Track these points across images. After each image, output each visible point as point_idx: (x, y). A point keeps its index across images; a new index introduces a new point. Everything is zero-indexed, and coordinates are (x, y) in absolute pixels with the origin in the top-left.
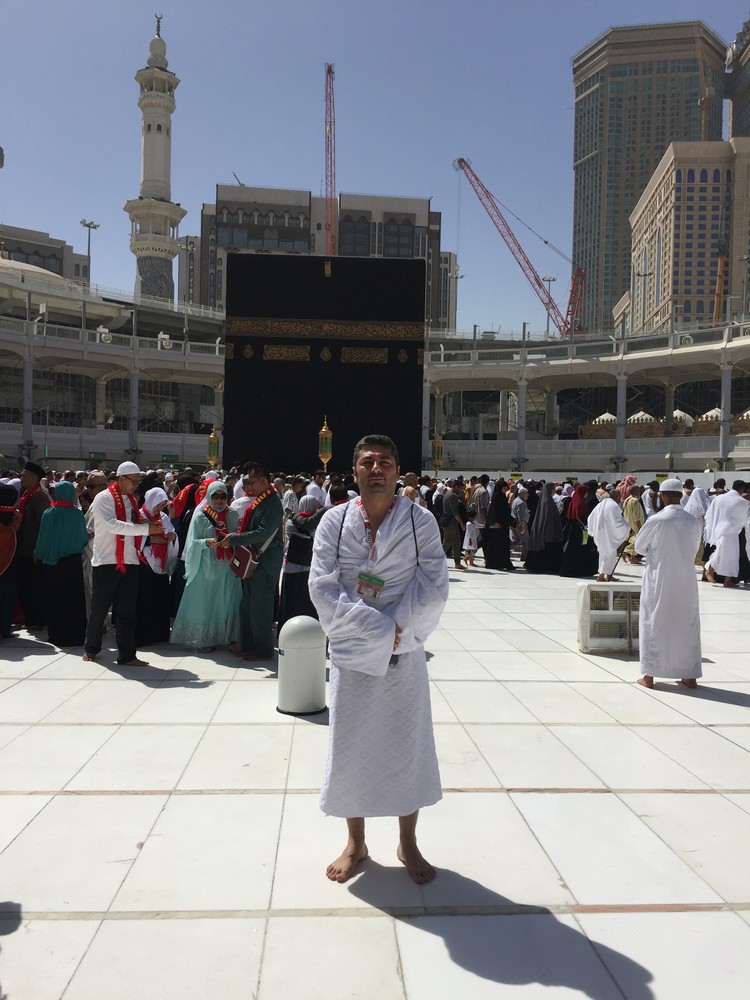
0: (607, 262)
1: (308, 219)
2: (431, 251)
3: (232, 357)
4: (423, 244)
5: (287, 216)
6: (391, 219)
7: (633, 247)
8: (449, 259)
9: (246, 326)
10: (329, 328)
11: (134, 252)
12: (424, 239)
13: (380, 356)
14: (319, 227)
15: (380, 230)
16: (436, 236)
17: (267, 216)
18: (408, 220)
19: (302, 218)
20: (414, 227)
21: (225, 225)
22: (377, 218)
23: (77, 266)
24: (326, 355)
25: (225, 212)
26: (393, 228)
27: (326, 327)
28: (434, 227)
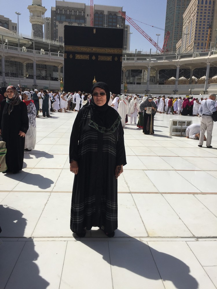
0: (175, 29)
1: (84, 13)
2: (122, 24)
3: (66, 58)
5: (78, 12)
6: (110, 13)
7: (183, 25)
8: (128, 27)
11: (31, 22)
12: (120, 20)
13: (109, 59)
14: (88, 15)
15: (107, 17)
16: (124, 19)
17: (71, 11)
18: (115, 14)
20: (117, 16)
21: (58, 14)
22: (106, 13)
23: (13, 26)
24: (94, 58)
25: (58, 10)
26: (111, 17)
27: (94, 49)
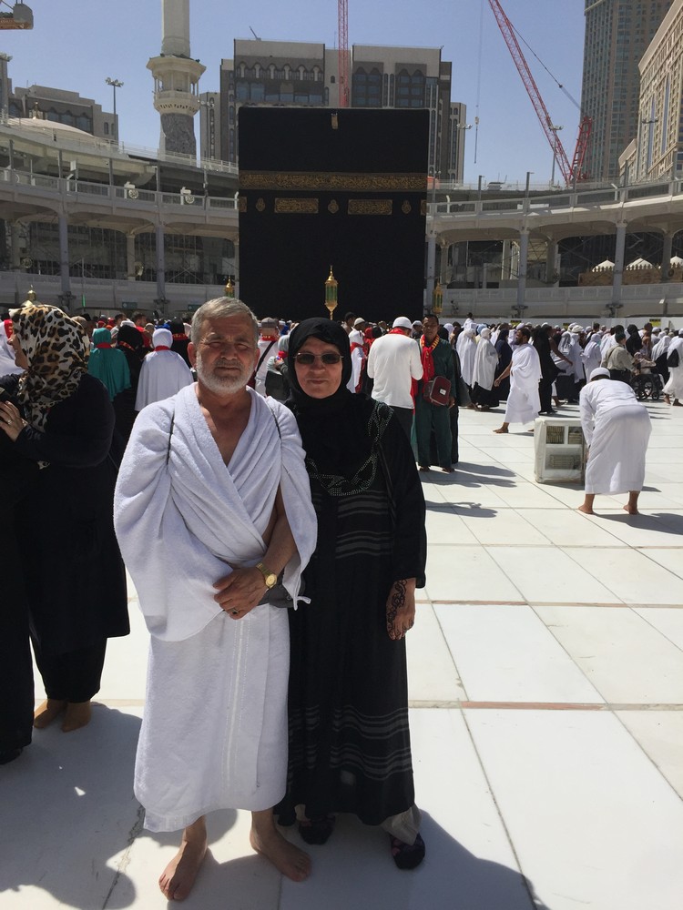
0: (615, 109)
1: (322, 72)
2: (441, 101)
3: (245, 211)
4: (434, 94)
5: (302, 70)
6: (403, 70)
7: (641, 94)
8: (459, 110)
9: (259, 180)
10: (336, 181)
11: (158, 109)
12: (434, 90)
13: (384, 208)
14: (333, 80)
15: (392, 81)
16: (446, 87)
17: (283, 70)
18: (420, 71)
19: (316, 70)
20: (425, 78)
21: (243, 80)
22: (389, 70)
23: (107, 124)
24: (333, 207)
25: (243, 67)
26: (405, 80)
27: (333, 180)
28: (444, 78)
